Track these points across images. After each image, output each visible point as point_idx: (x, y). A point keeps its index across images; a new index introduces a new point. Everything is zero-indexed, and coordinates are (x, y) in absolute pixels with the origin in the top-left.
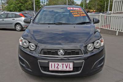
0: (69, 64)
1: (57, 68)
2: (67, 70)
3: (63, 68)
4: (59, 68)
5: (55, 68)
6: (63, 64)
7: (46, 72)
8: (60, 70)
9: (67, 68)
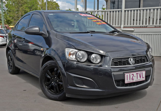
0: (142, 73)
1: (132, 79)
2: (141, 80)
3: (137, 79)
4: (133, 79)
5: (130, 80)
6: (137, 74)
7: (121, 87)
8: (134, 81)
9: (140, 78)
